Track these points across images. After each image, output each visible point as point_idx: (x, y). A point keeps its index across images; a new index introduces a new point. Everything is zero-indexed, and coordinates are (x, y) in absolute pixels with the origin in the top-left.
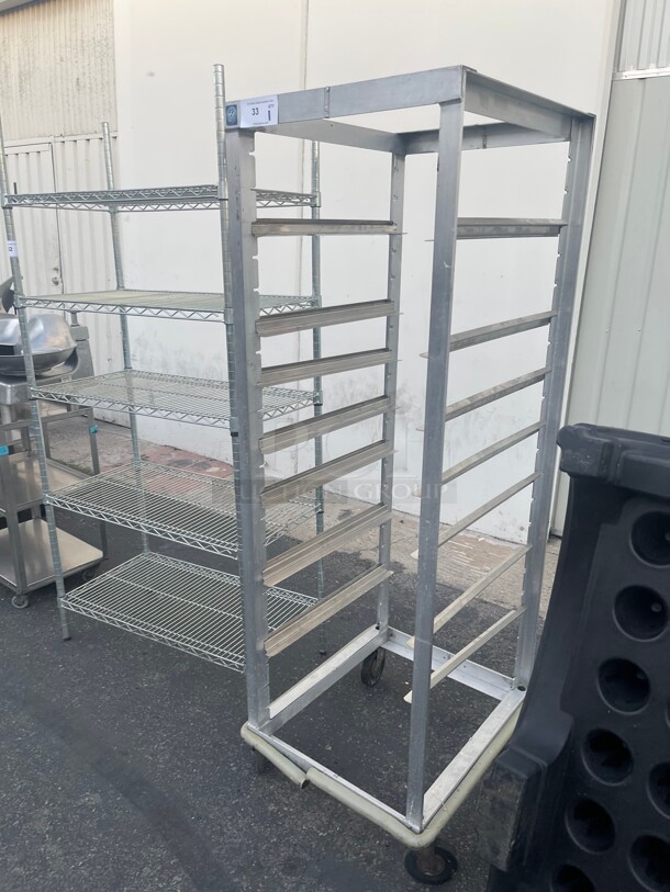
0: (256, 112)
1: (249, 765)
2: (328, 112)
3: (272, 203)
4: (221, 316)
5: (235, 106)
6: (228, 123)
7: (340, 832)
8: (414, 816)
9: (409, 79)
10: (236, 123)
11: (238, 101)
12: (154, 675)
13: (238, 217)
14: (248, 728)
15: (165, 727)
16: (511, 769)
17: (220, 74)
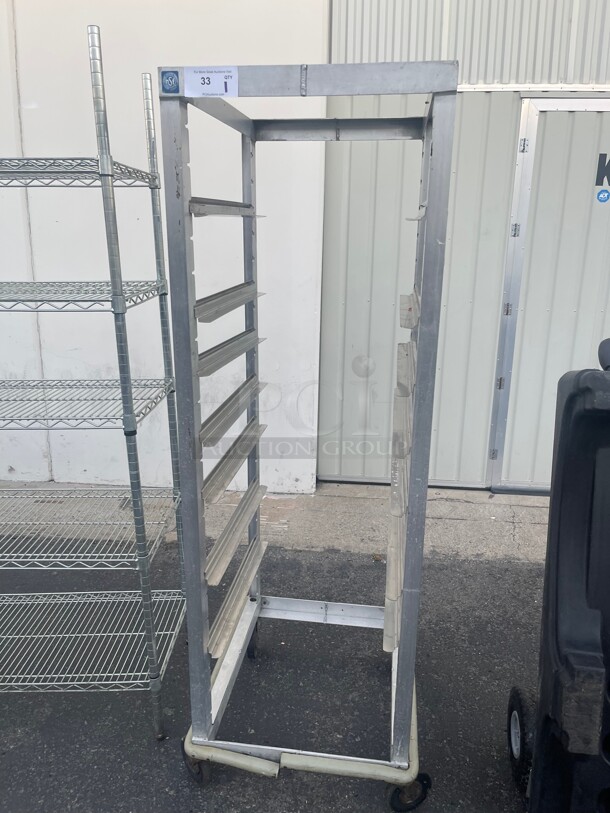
0: (206, 81)
1: (185, 782)
2: (306, 91)
3: (138, 183)
4: (108, 305)
5: (176, 73)
6: (164, 90)
7: (311, 804)
8: (401, 755)
10: (177, 91)
11: (182, 68)
12: (15, 732)
13: (178, 195)
14: (193, 743)
15: (66, 783)
16: (590, 668)
17: (96, 36)
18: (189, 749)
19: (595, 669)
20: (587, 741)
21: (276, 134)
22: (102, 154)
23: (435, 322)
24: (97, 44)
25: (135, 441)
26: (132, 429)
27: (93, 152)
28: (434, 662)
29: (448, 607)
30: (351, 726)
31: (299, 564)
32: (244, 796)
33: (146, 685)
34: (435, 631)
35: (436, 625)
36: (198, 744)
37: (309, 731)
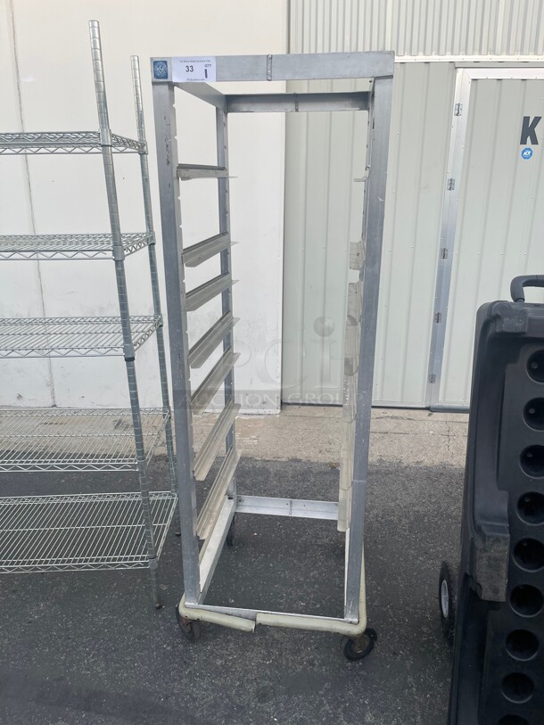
0: (190, 69)
1: (179, 640)
2: (271, 76)
3: (128, 150)
4: (110, 254)
5: (165, 62)
6: (156, 76)
7: (280, 655)
8: (352, 613)
9: (349, 57)
10: (166, 77)
11: (170, 58)
12: (38, 605)
13: (169, 162)
14: (185, 607)
15: (82, 643)
16: (498, 534)
17: (96, 29)
18: (183, 611)
19: (501, 534)
20: (496, 591)
21: (244, 107)
22: (102, 128)
23: (377, 264)
24: (97, 36)
25: (133, 366)
26: (130, 356)
27: (95, 126)
28: (380, 547)
29: (393, 504)
30: (312, 596)
31: (268, 471)
32: (227, 649)
33: (146, 564)
34: (381, 523)
35: (382, 518)
36: (190, 607)
37: (278, 600)
